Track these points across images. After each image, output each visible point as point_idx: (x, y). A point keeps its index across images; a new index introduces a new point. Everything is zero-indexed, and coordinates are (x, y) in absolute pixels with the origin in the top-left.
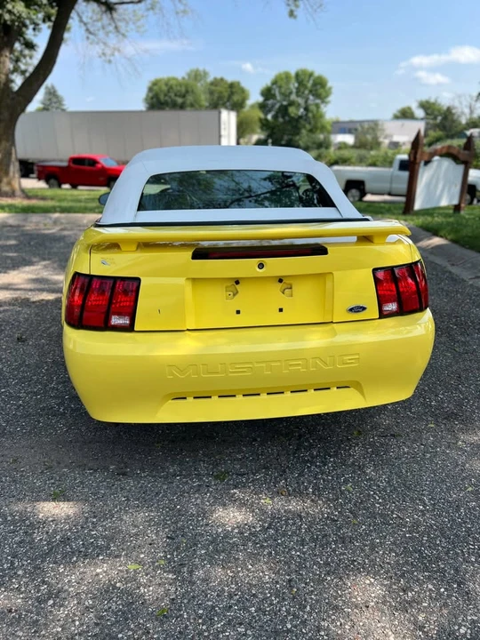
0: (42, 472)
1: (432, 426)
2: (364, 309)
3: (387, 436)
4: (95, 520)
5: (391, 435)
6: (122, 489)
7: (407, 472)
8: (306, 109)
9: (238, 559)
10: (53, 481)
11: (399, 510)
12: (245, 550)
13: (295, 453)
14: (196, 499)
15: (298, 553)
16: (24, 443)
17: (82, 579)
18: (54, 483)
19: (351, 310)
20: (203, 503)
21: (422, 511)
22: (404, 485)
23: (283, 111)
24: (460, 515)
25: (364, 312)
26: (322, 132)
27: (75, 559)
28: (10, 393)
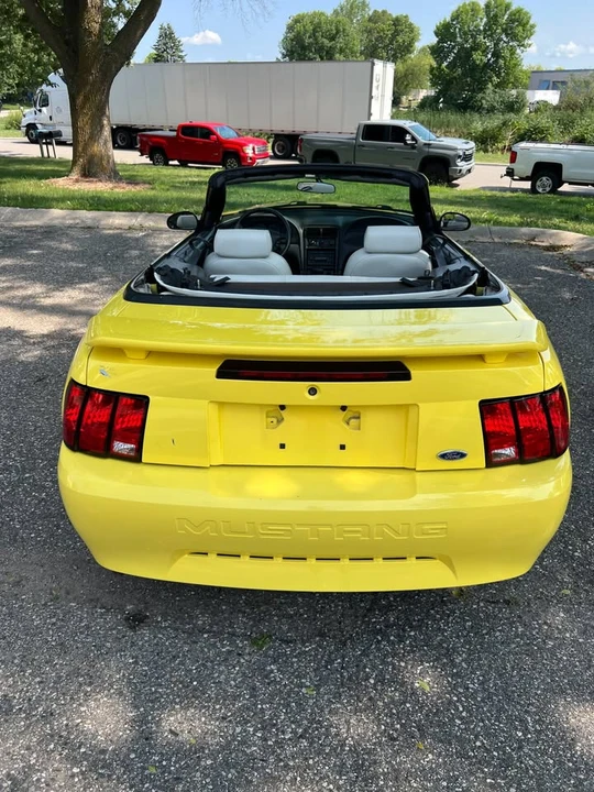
0: (45, 604)
1: (568, 592)
2: (462, 455)
3: (498, 602)
4: (89, 689)
5: (505, 601)
6: (133, 644)
7: (513, 667)
8: (496, 55)
9: (251, 781)
10: (54, 620)
11: (488, 735)
12: (263, 768)
13: (365, 616)
14: (221, 673)
15: (331, 787)
16: (34, 557)
17: (53, 779)
18: (54, 624)
19: (444, 456)
20: (227, 681)
21: (519, 741)
22: (505, 690)
23: (465, 56)
24: (573, 755)
25: (462, 460)
26: (515, 87)
27: (52, 746)
28: (34, 480)
